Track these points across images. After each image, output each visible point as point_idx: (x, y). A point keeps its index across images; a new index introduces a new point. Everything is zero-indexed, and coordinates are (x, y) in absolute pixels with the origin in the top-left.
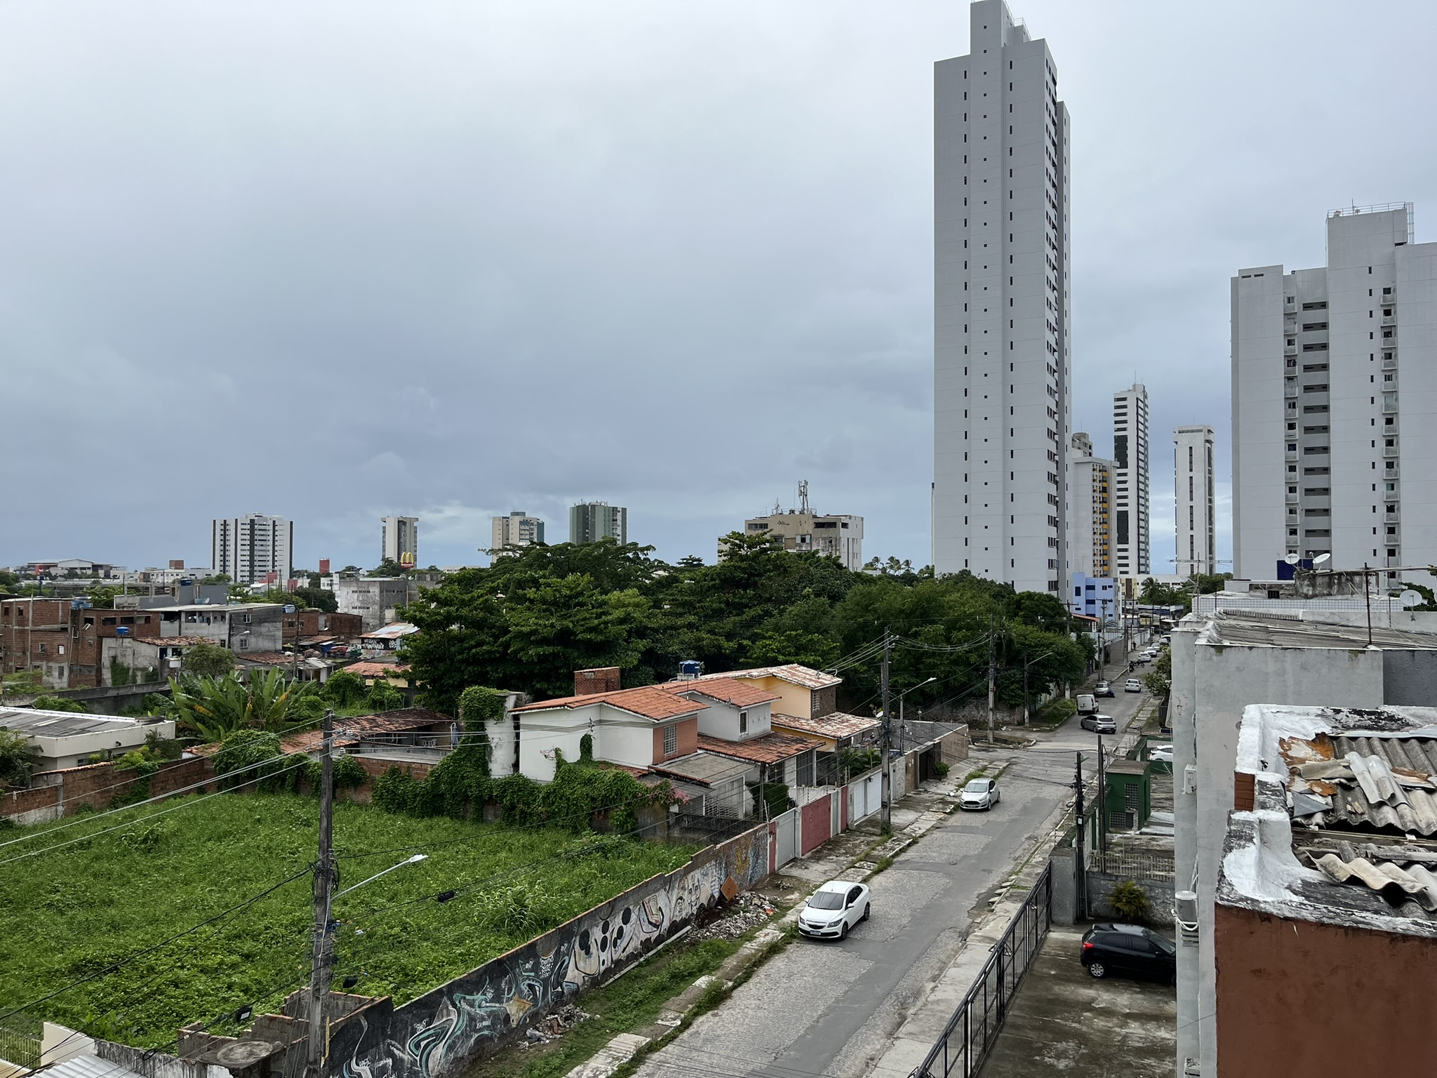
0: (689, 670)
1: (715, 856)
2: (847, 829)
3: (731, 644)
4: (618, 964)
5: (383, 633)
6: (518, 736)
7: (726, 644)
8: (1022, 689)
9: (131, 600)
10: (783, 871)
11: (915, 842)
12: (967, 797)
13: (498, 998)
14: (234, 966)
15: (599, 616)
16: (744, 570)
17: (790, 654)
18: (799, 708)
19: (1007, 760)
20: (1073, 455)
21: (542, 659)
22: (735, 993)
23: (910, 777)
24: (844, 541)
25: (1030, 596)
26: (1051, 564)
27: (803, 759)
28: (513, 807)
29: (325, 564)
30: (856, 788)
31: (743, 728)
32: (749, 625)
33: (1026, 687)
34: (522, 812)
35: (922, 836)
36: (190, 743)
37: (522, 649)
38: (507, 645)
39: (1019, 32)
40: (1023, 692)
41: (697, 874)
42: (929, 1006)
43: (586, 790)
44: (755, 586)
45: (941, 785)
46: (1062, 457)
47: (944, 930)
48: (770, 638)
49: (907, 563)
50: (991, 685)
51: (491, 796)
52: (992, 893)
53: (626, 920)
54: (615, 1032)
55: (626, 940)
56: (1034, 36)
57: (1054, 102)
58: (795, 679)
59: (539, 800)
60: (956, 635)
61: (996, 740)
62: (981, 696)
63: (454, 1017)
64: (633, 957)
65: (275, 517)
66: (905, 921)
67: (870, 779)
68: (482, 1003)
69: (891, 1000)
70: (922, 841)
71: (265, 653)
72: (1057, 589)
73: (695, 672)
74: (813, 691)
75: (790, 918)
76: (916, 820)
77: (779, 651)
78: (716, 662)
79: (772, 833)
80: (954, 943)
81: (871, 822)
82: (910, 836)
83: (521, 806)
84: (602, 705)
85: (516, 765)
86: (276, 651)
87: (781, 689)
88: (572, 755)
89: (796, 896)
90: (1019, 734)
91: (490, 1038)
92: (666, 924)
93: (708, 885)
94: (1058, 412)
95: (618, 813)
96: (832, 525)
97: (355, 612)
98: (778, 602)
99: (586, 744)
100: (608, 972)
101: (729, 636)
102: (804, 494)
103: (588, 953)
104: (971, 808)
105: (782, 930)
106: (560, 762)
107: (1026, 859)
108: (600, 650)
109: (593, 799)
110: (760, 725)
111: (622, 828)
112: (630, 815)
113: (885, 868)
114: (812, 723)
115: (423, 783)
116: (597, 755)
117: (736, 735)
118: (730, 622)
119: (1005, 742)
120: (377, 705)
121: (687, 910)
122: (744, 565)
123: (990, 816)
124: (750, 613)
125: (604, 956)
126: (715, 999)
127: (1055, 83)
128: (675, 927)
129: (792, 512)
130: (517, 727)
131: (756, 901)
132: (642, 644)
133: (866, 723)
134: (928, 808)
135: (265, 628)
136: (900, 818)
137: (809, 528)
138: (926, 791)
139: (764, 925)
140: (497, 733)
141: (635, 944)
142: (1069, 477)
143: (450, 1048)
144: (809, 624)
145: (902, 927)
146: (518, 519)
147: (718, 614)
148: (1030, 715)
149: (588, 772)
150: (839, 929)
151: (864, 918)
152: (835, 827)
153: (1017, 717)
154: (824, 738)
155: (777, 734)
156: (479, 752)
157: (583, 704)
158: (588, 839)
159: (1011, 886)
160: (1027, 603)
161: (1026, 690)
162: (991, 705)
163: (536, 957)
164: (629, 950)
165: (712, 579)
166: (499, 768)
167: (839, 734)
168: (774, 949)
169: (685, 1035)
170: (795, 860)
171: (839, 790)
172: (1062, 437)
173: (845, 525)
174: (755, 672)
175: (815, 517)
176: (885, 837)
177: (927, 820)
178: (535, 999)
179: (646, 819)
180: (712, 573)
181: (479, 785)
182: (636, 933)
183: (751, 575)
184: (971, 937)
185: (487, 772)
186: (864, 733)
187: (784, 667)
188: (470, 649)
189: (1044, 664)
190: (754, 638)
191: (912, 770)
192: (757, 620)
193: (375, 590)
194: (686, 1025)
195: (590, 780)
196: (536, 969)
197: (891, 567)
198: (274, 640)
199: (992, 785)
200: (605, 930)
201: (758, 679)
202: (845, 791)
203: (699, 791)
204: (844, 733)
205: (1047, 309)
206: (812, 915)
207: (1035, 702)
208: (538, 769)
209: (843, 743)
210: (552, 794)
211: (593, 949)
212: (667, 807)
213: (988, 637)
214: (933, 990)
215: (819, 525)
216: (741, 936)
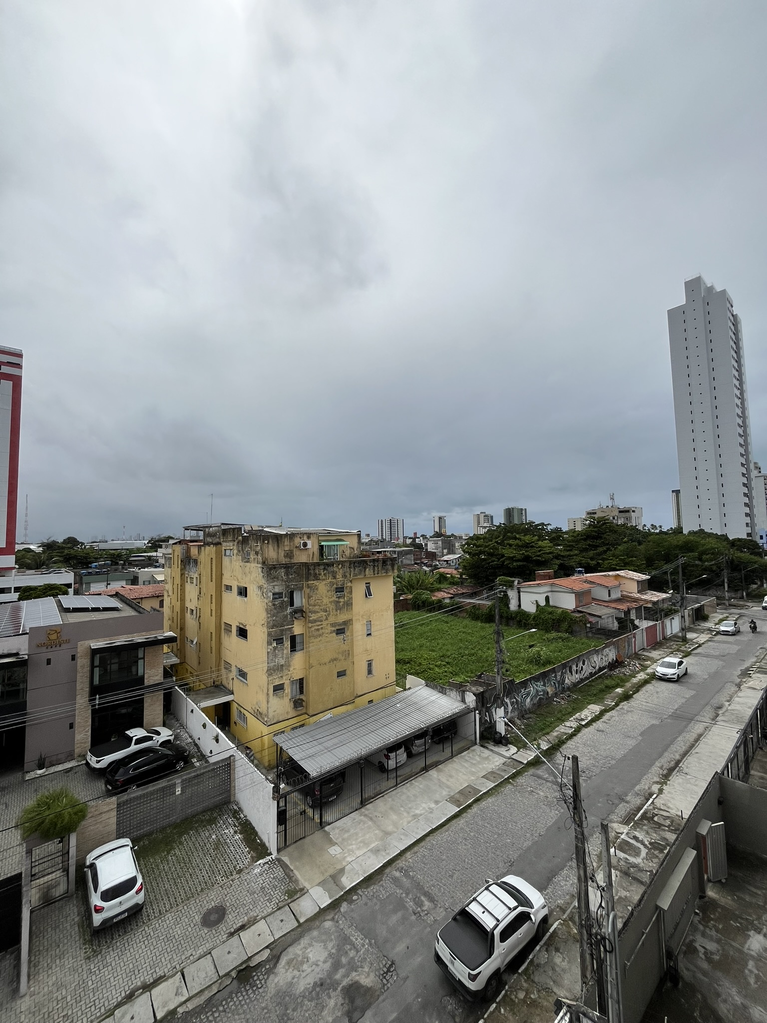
0: (580, 572)
1: (613, 643)
2: (664, 638)
3: (594, 562)
4: (582, 680)
5: (445, 558)
6: (519, 596)
7: (591, 562)
8: (742, 582)
9: (366, 547)
10: (640, 652)
11: (700, 646)
12: (722, 628)
13: (544, 685)
14: (444, 665)
15: (540, 551)
16: (595, 532)
17: (622, 566)
18: (632, 589)
19: (739, 614)
20: (754, 473)
21: (519, 567)
22: (634, 696)
23: (690, 618)
24: (633, 518)
25: (739, 540)
26: (747, 524)
27: (638, 609)
28: (520, 621)
29: (415, 534)
30: (667, 622)
31: (609, 596)
32: (600, 554)
33: (743, 581)
34: (525, 623)
35: (703, 644)
36: (402, 594)
37: (510, 563)
38: (503, 562)
39: (710, 289)
40: (742, 583)
41: (607, 650)
42: (729, 711)
43: (550, 616)
44: (601, 538)
45: (706, 623)
46: (750, 475)
47: (727, 682)
48: (611, 560)
49: (660, 527)
50: (726, 580)
51: (511, 616)
52: (748, 669)
53: (584, 664)
54: (589, 704)
55: (584, 671)
56: (719, 289)
57: (733, 315)
58: (629, 576)
59: (531, 619)
60: (704, 557)
61: (730, 605)
62: (721, 585)
63: (532, 689)
64: (587, 678)
65: (398, 518)
66: (706, 677)
67: (673, 619)
68: (540, 687)
69: (708, 708)
70: (704, 646)
71: (408, 565)
72: (751, 536)
73: (583, 573)
74: (638, 582)
75: (649, 671)
76: (698, 637)
77: (616, 565)
78: (589, 570)
79: (635, 637)
80: (734, 688)
81: (675, 636)
82: (697, 643)
83: (524, 621)
84: (552, 585)
85: (520, 606)
86: (412, 565)
87: (623, 581)
88: (543, 603)
89: (649, 663)
90: (741, 603)
91: (543, 699)
92: (597, 668)
93: (611, 655)
94: (746, 455)
95: (565, 625)
96: (628, 511)
97: (433, 551)
98: (613, 545)
99: (547, 599)
100: (579, 683)
101: (592, 559)
102: (612, 499)
103: (572, 674)
104: (726, 633)
105: (648, 675)
106: (538, 606)
107: (762, 657)
108: (543, 564)
109: (553, 620)
110: (616, 595)
111: (566, 631)
112: (570, 627)
113: (689, 655)
114: (638, 594)
115: (485, 611)
116: (551, 603)
117: (607, 598)
118: (591, 553)
119: (735, 606)
120: (453, 584)
121: (605, 664)
122: (596, 529)
123: (737, 638)
124: (601, 549)
125: (577, 676)
126: (626, 697)
127: (732, 306)
128: (601, 669)
129: (607, 507)
130: (519, 592)
131: (632, 663)
132: (558, 562)
133: (664, 596)
134: (703, 633)
135: (408, 556)
136: (690, 635)
137: (616, 513)
138: (699, 625)
139: (638, 672)
140: (512, 594)
141: (587, 674)
142: (753, 484)
143: (532, 700)
144: (629, 553)
145: (706, 679)
146: (483, 515)
147: (585, 550)
148: (747, 595)
149: (550, 610)
150: (675, 676)
151: (686, 674)
152: (659, 637)
153: (739, 595)
154: (646, 601)
155: (623, 599)
156: (505, 600)
157: (545, 584)
158: (554, 634)
159: (758, 668)
160: (738, 543)
161: (744, 583)
162: (726, 589)
163: (555, 672)
164: (585, 675)
165: (582, 536)
166: (513, 606)
167: (652, 599)
168: (646, 682)
169: (618, 708)
170: (643, 649)
171: (660, 622)
172: (749, 466)
173: (633, 511)
174: (611, 573)
175: (619, 508)
176: (685, 643)
177: (703, 638)
178: (556, 688)
179: (576, 628)
180: (580, 534)
181: (507, 612)
182: (587, 670)
183: (598, 534)
184: (742, 687)
185: (509, 608)
186: (663, 600)
187: (622, 571)
188: (489, 563)
189: (753, 571)
190: (603, 559)
191: (691, 616)
192: (605, 552)
193: (440, 543)
194: (617, 705)
195: (551, 612)
196: (555, 676)
197: (653, 529)
198: (411, 560)
199: (735, 624)
200: (577, 667)
201: (612, 576)
202: (663, 623)
203: (598, 619)
204: (655, 599)
205: (736, 408)
206: (661, 670)
207: (748, 589)
208: (529, 607)
209: (655, 603)
210: (536, 617)
211: (573, 673)
212: (585, 624)
213: (723, 558)
214: (729, 705)
215: (620, 512)
216: (629, 675)
